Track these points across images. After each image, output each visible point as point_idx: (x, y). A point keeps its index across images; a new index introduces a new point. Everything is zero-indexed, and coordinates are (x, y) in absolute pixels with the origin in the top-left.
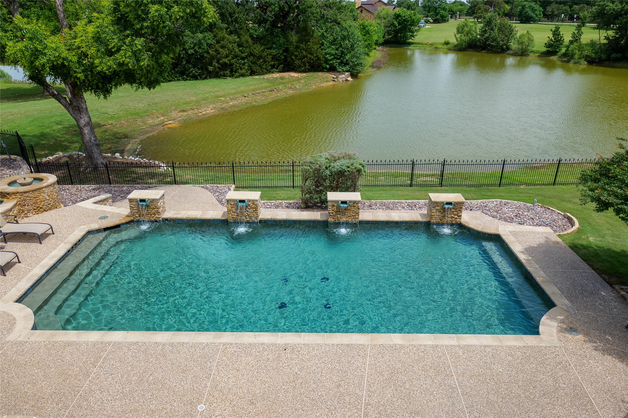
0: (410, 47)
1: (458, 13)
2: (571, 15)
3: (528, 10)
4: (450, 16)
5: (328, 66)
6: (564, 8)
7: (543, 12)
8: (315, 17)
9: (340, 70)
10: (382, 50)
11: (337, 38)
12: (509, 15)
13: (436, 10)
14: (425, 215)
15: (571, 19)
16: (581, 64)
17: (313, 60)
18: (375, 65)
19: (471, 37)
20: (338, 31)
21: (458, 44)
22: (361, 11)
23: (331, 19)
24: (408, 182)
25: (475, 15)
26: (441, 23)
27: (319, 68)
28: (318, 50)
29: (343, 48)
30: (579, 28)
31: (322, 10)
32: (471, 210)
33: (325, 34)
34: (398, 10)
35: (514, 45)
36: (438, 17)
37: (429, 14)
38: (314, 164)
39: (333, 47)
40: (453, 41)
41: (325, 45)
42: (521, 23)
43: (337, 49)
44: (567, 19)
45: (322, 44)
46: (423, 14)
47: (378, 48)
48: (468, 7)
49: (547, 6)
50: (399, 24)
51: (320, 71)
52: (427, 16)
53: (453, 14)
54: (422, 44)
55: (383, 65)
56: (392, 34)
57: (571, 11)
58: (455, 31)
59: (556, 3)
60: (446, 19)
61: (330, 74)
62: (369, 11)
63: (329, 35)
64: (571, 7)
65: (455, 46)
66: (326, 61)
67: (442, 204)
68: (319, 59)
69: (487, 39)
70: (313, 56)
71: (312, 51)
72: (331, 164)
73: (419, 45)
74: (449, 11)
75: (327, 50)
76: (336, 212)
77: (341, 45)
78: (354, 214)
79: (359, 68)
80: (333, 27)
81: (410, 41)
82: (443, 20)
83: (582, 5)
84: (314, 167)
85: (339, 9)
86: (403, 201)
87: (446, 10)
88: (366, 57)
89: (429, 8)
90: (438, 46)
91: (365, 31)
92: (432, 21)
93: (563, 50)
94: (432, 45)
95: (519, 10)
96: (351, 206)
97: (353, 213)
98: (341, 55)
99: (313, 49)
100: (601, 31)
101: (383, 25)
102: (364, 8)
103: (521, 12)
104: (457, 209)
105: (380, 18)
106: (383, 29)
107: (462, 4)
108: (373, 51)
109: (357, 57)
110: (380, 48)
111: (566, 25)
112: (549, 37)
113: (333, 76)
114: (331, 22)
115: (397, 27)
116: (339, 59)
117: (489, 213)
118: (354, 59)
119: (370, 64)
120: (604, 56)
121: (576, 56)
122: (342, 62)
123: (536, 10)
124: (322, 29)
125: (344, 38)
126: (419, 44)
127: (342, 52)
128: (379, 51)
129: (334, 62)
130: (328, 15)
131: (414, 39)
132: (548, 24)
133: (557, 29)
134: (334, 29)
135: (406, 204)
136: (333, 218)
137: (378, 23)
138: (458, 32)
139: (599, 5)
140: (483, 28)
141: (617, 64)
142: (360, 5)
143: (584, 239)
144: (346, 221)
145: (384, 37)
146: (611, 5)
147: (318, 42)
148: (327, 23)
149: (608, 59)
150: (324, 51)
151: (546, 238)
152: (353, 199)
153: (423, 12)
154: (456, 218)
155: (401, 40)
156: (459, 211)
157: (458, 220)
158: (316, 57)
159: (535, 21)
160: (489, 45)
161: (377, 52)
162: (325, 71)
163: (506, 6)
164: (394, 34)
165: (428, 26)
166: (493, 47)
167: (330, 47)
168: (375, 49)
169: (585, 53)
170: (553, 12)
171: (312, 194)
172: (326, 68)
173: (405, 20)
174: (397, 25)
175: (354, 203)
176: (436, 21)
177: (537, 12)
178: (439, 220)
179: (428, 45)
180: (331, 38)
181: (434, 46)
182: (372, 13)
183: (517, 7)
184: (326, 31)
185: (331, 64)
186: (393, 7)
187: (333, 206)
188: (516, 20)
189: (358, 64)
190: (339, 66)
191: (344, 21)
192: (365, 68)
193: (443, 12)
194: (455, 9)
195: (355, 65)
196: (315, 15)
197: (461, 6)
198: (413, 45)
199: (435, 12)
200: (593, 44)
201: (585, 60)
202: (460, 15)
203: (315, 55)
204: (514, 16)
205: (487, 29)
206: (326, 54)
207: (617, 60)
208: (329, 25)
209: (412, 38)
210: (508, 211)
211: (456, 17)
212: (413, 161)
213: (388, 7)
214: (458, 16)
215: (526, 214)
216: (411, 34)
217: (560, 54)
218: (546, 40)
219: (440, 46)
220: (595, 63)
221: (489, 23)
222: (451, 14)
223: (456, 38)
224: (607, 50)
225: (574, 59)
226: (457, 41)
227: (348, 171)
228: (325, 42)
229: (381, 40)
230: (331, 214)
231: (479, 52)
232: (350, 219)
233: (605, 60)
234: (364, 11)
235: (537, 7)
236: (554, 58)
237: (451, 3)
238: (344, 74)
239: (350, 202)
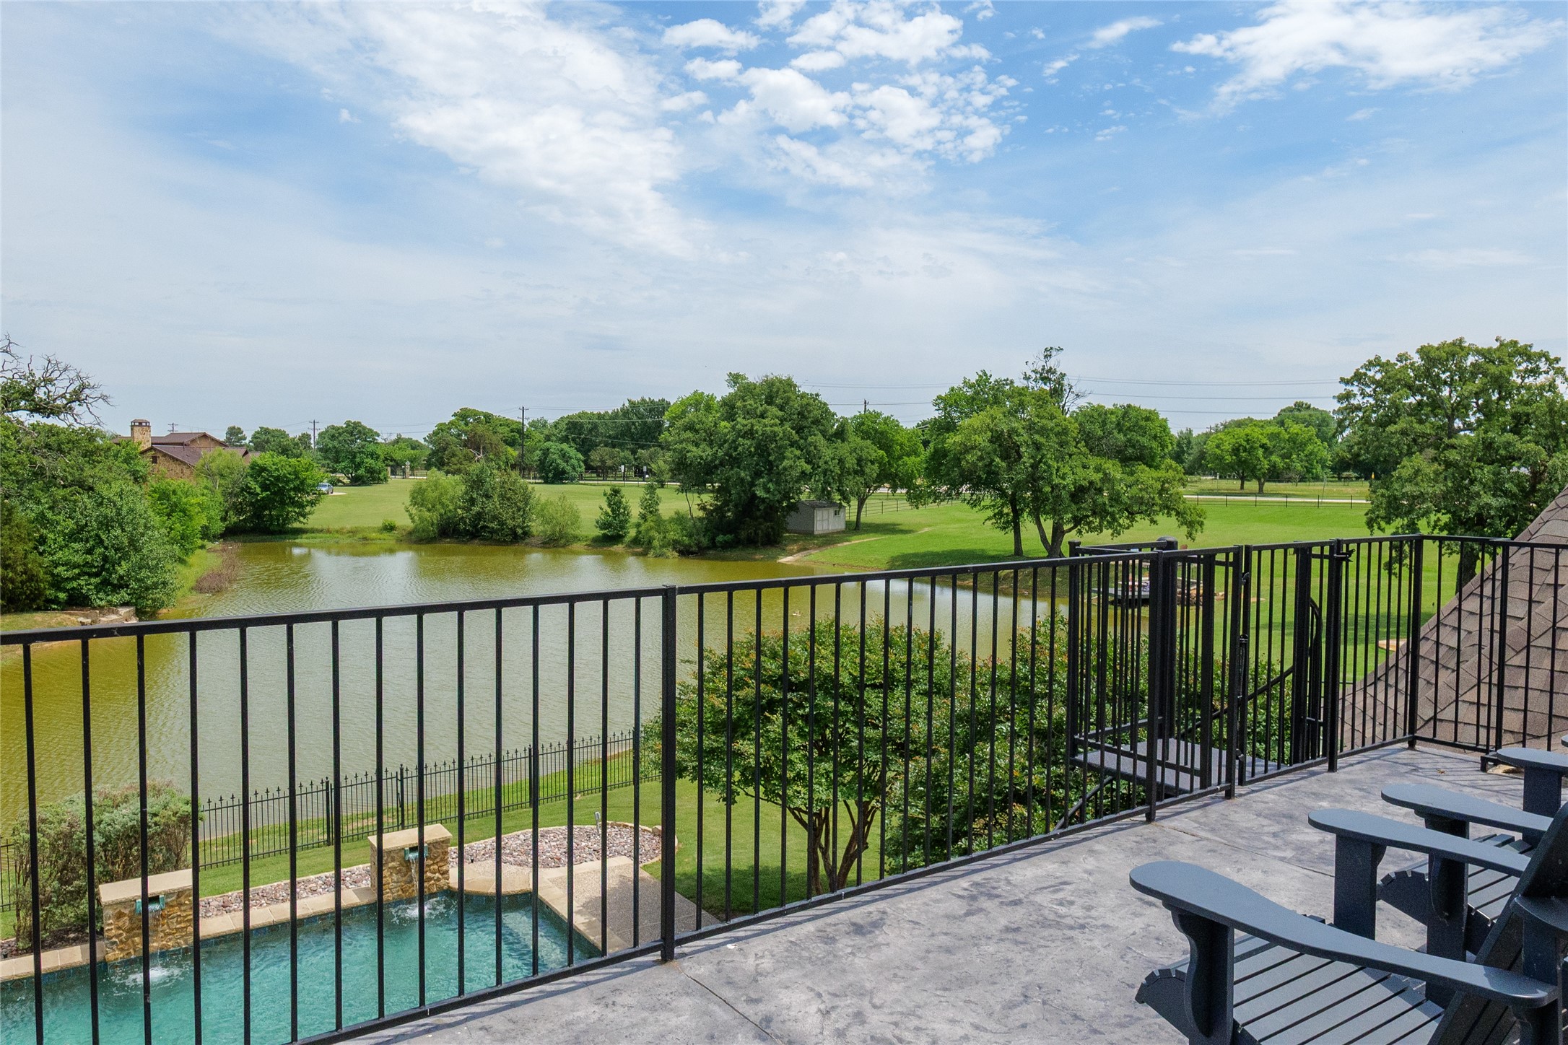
0: (297, 541)
1: (408, 463)
2: (637, 467)
3: (556, 456)
4: (389, 469)
5: (62, 596)
6: (622, 454)
7: (585, 462)
8: (15, 473)
9: (103, 603)
10: (224, 550)
11: (86, 524)
12: (522, 467)
13: (355, 457)
14: (367, 889)
15: (640, 474)
16: (667, 557)
17: (12, 581)
18: (205, 584)
19: (442, 511)
20: (89, 506)
21: (416, 527)
22: (155, 460)
23: (64, 478)
24: (321, 837)
25: (446, 468)
26: (370, 485)
27: (33, 600)
28: (29, 556)
29: (106, 548)
30: (651, 489)
31: (36, 457)
32: (472, 861)
33: (49, 515)
34: (255, 457)
35: (536, 527)
36: (361, 472)
37: (339, 466)
38: (52, 823)
39: (76, 546)
40: (404, 522)
41: (50, 542)
42: (546, 482)
43: (90, 552)
44: (632, 474)
45: (43, 540)
46: (323, 466)
47: (209, 545)
48: (429, 452)
49: (590, 451)
50: (265, 487)
51: (38, 609)
52: (334, 471)
53: (396, 466)
54: (329, 531)
55: (227, 585)
56: (246, 512)
57: (636, 459)
58: (407, 500)
59: (606, 446)
60: (381, 476)
61: (71, 614)
62: (177, 460)
63: (60, 518)
64: (634, 452)
65: (410, 533)
66: (57, 583)
67: (402, 853)
68: (32, 578)
69: (479, 516)
70: (14, 570)
71: (10, 558)
72: (103, 817)
73: (321, 535)
74: (386, 459)
75: (60, 554)
76: (128, 931)
77: (101, 542)
78: (183, 925)
79: (158, 594)
80: (75, 497)
81: (296, 525)
82: (374, 479)
83: (652, 449)
84: (52, 833)
85: (88, 454)
86: (312, 877)
87: (377, 458)
88: (180, 567)
89: (337, 452)
90: (366, 534)
91: (170, 504)
92: (346, 481)
93: (632, 533)
94: (353, 532)
95: (536, 458)
96: (172, 906)
97: (180, 923)
98: (103, 565)
99: (11, 555)
100: (689, 495)
101: (218, 490)
102: (160, 452)
103: (542, 462)
104: (436, 858)
105: (210, 475)
106: (222, 500)
107: (414, 446)
108: (198, 551)
109: (151, 569)
110: (217, 545)
111: (632, 486)
112: (601, 509)
113: (81, 619)
114: (64, 486)
115: (258, 494)
116: (97, 575)
117: (512, 859)
118: (143, 574)
119: (192, 583)
120: (705, 541)
121: (656, 543)
122: (106, 583)
123: (571, 458)
124: (39, 503)
125: (106, 524)
126: (322, 531)
127: (105, 559)
128: (215, 551)
129: (82, 583)
130: (56, 469)
131: (305, 521)
132: (598, 485)
133: (616, 492)
134: (75, 501)
135: (320, 882)
136: (122, 950)
137: (206, 488)
138: (414, 502)
139: (674, 450)
140: (466, 493)
141: (728, 554)
142: (148, 445)
143: (687, 863)
144: (161, 949)
145: (224, 519)
146: (694, 449)
147: (29, 534)
148: (54, 489)
149: (713, 545)
150: (47, 560)
151: (621, 876)
152: (175, 887)
153: (323, 462)
154: (438, 880)
155: (271, 524)
156: (441, 860)
157: (443, 882)
158: (25, 572)
159: (572, 480)
160: (484, 527)
161: (211, 555)
162: (54, 609)
163: (509, 449)
164: (250, 511)
165: (338, 492)
166: (493, 531)
167: (67, 546)
168: (202, 547)
169: (672, 536)
170: (603, 462)
171: (50, 905)
172: (56, 601)
173: (278, 478)
174: (258, 490)
175: (178, 897)
176: (357, 481)
177: (574, 461)
178: (400, 893)
179: (342, 533)
180: (71, 524)
181: (360, 536)
182: (185, 464)
183: (532, 451)
184: (51, 508)
185: (73, 589)
186: (243, 450)
187: (120, 915)
188: (535, 478)
189: (155, 585)
190: (98, 592)
191: (107, 482)
192: (179, 593)
193: (369, 461)
194: (398, 455)
195: (147, 589)
196: (12, 469)
197: (413, 448)
198: (304, 536)
199: (353, 461)
200: (680, 519)
201: (674, 549)
202: (412, 469)
203: (20, 569)
204: (530, 470)
205: (475, 496)
206: (56, 564)
207: (727, 546)
208: (62, 492)
209: (302, 519)
210: (550, 847)
211: (404, 472)
212: (327, 783)
213: (230, 450)
214: (408, 471)
215: (583, 844)
216: (297, 510)
217: (627, 539)
218: (598, 515)
219: (374, 535)
220: (692, 553)
221: (477, 483)
222: (391, 466)
223: (410, 515)
224: (707, 530)
225: (655, 548)
226: (413, 522)
227: (156, 824)
228: (51, 536)
229: (219, 527)
230: (114, 939)
231: (465, 543)
232: (170, 940)
233: (708, 548)
234: (161, 459)
235: (572, 452)
236: (619, 548)
237: (389, 444)
238: (117, 613)
239: (168, 894)
